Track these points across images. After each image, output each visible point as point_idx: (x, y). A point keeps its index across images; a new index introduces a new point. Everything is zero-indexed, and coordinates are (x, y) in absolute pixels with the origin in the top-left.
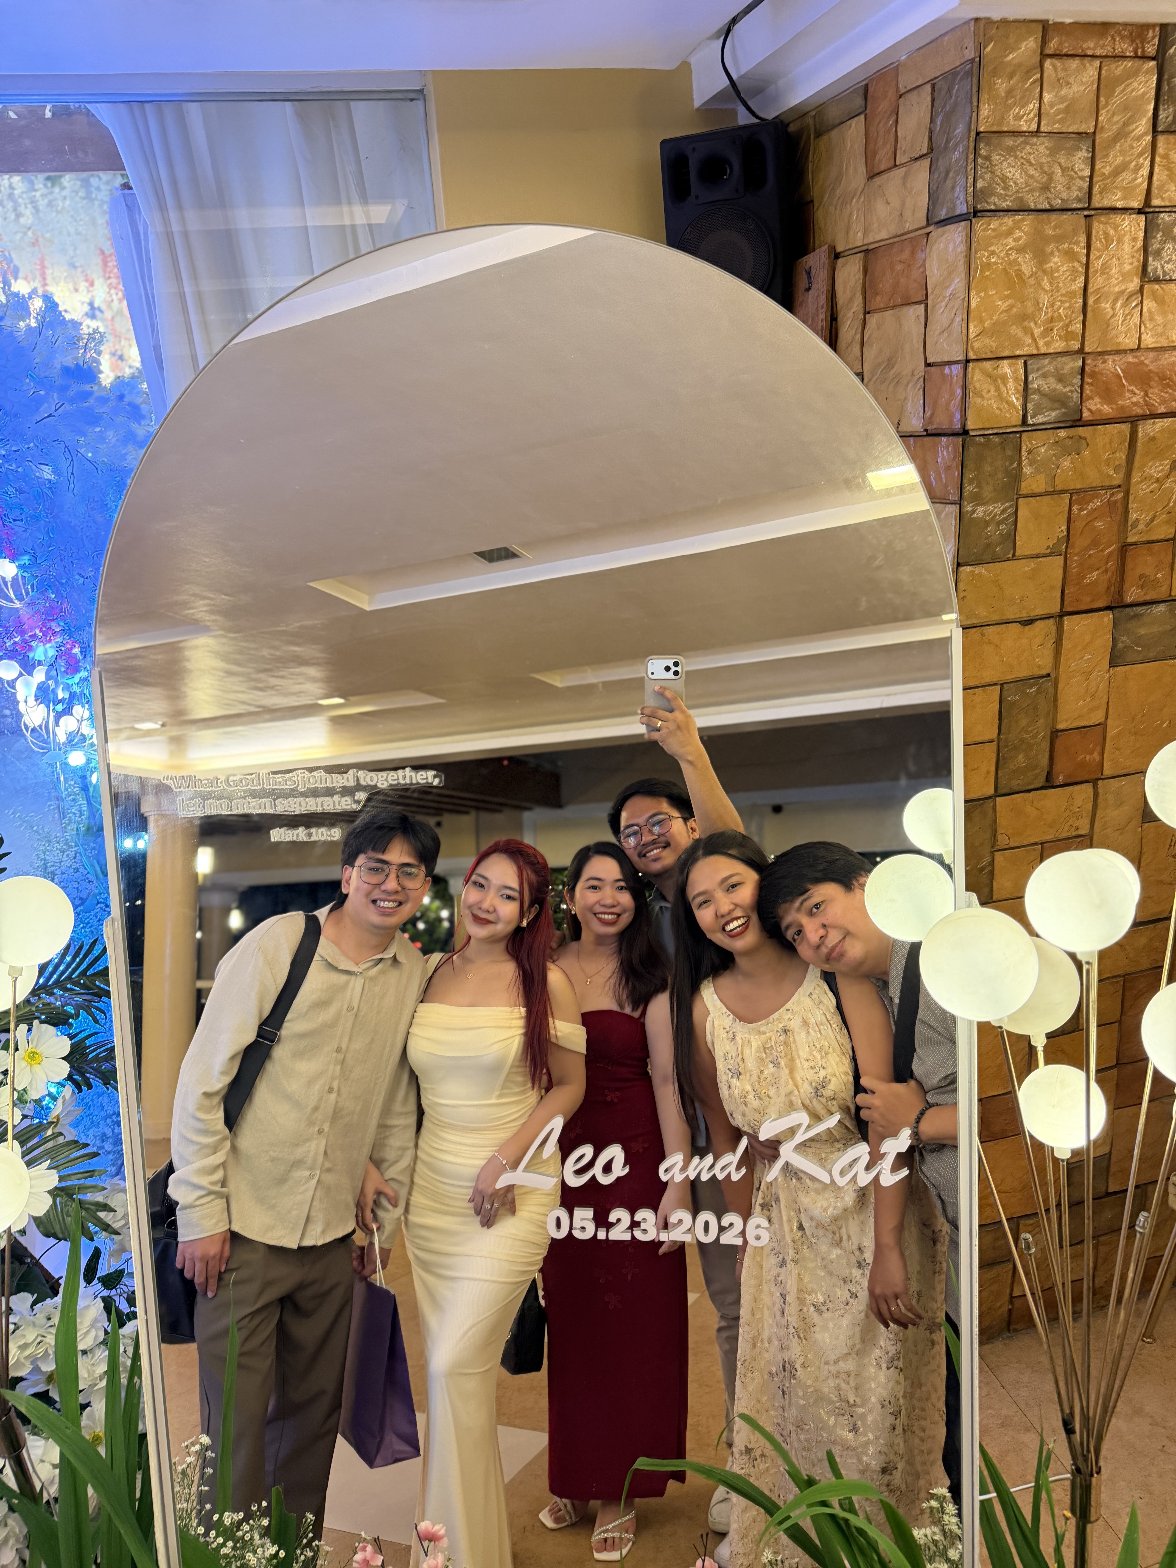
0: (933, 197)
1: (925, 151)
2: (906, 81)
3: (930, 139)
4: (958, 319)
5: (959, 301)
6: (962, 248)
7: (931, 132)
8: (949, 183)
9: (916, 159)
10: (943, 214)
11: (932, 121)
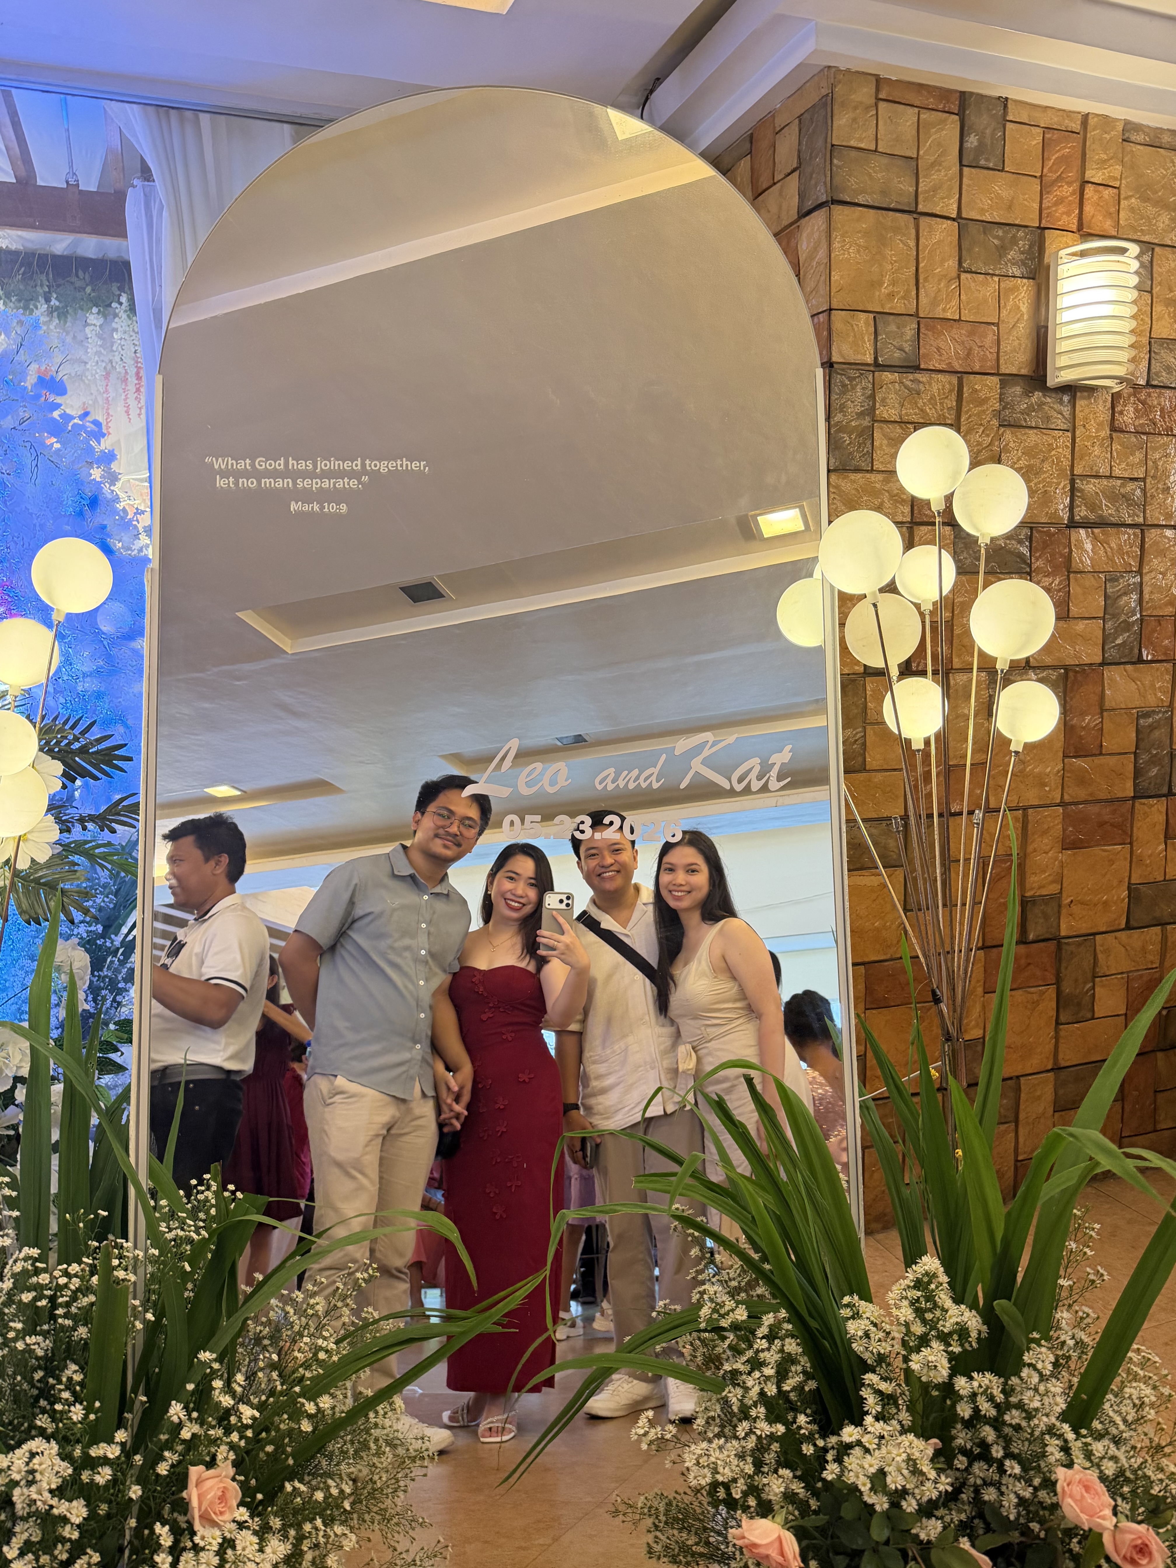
0: (802, 196)
1: (795, 165)
2: (779, 122)
3: (799, 157)
4: (823, 278)
5: (823, 266)
6: (824, 227)
7: (799, 151)
8: (813, 182)
9: (789, 174)
10: (809, 204)
11: (799, 145)
